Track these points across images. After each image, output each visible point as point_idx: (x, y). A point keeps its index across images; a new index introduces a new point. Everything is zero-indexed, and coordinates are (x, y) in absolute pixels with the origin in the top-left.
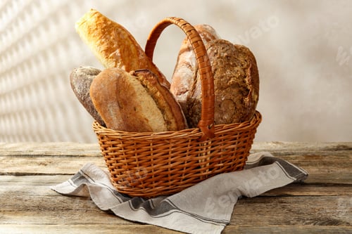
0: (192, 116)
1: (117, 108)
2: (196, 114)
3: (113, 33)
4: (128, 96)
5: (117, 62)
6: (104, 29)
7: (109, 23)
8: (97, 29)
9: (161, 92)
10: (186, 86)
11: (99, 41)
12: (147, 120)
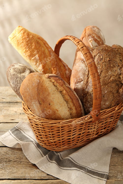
0: (86, 102)
1: (38, 105)
2: (88, 102)
3: (33, 44)
4: (45, 96)
5: (36, 62)
6: (27, 42)
7: (31, 37)
8: (23, 42)
9: (66, 90)
10: (82, 77)
11: (25, 50)
12: (58, 111)
